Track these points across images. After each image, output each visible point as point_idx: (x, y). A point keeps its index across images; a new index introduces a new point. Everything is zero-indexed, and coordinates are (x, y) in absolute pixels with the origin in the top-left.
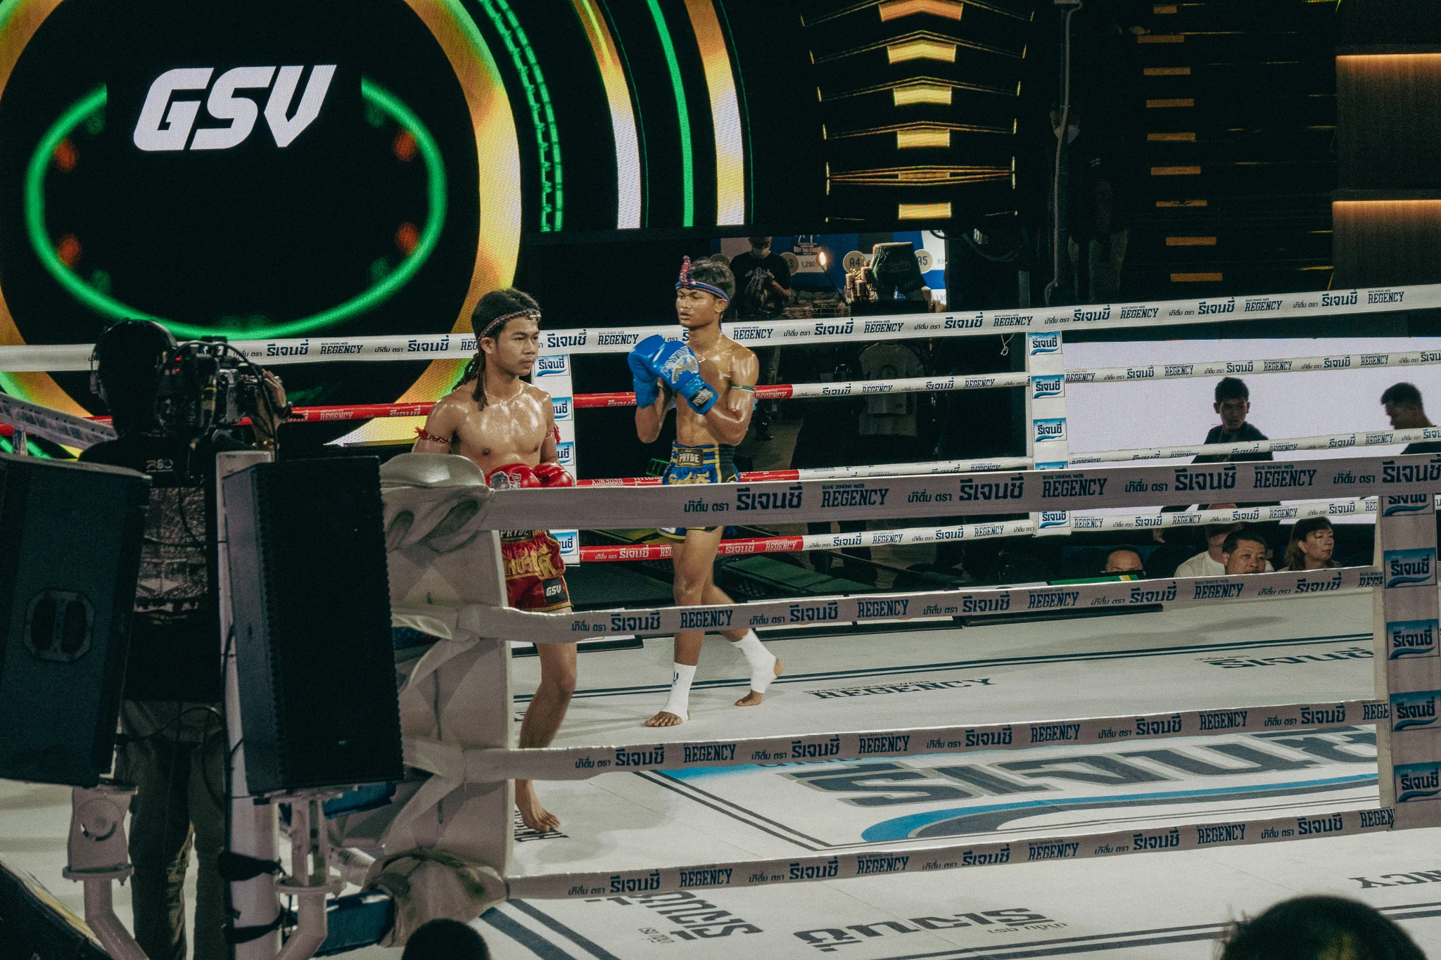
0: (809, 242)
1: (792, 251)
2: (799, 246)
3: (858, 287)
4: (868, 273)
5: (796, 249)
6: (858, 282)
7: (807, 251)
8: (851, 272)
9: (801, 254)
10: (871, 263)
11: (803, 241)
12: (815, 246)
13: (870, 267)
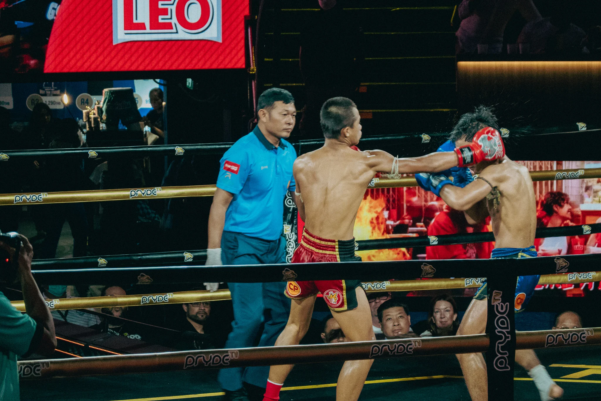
0: (51, 87)
1: (39, 93)
2: (44, 89)
3: (92, 120)
4: (100, 110)
5: (41, 92)
6: (92, 116)
7: (49, 92)
8: (86, 109)
9: (45, 95)
10: (102, 103)
11: (46, 85)
12: (55, 90)
13: (101, 105)
